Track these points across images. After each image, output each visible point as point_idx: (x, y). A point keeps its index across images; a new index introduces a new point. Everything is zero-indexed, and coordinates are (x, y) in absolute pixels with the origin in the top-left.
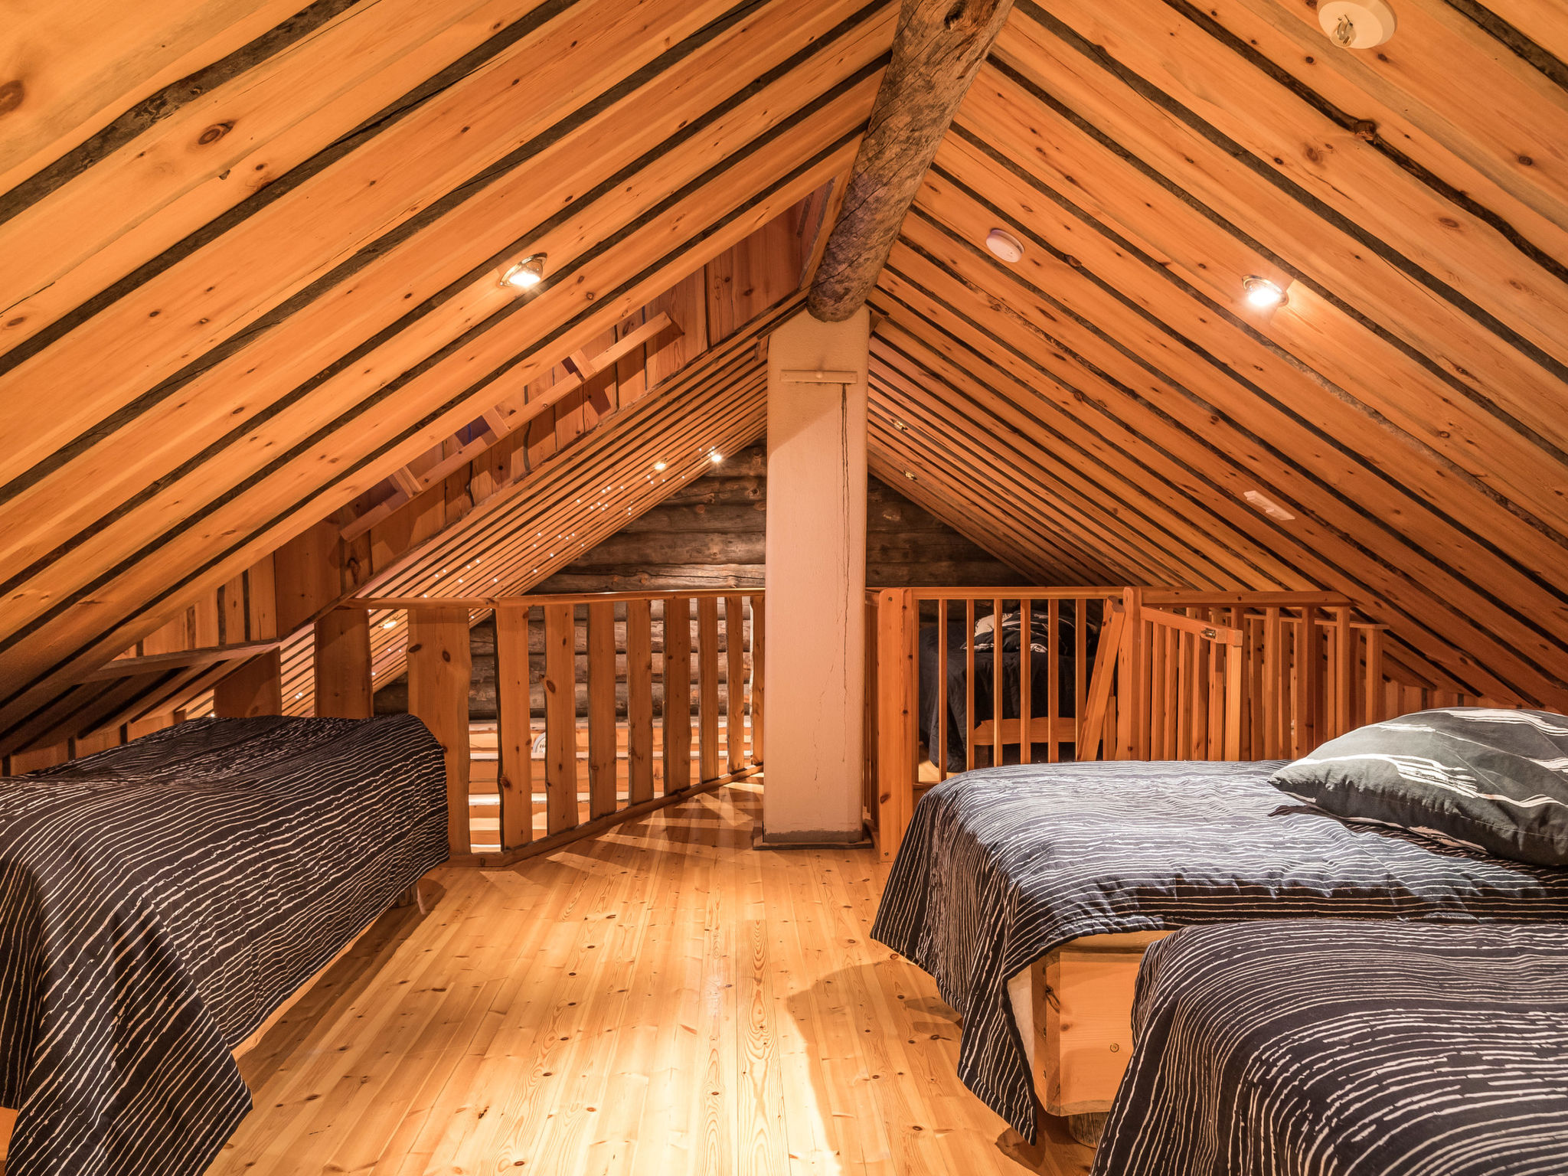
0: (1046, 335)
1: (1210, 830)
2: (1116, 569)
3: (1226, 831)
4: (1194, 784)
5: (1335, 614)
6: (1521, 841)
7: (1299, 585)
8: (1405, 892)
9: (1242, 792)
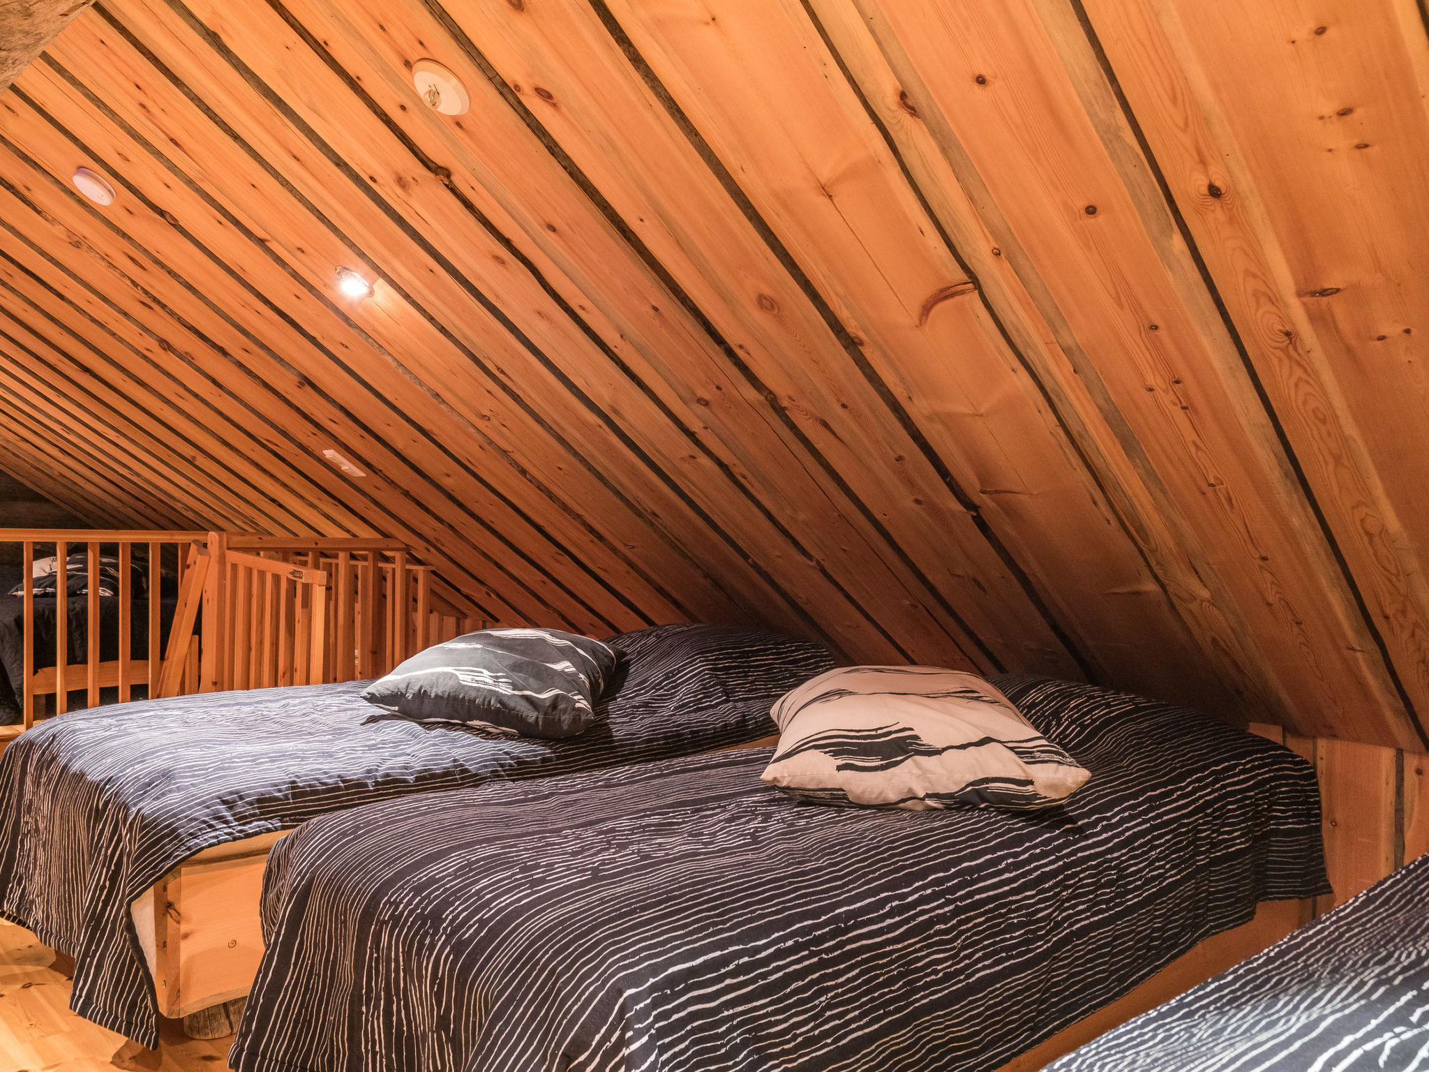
0: (133, 282)
1: (316, 741)
2: (190, 515)
3: (328, 741)
4: (294, 706)
5: (394, 558)
6: (540, 723)
7: (365, 532)
8: (467, 771)
9: (335, 708)
